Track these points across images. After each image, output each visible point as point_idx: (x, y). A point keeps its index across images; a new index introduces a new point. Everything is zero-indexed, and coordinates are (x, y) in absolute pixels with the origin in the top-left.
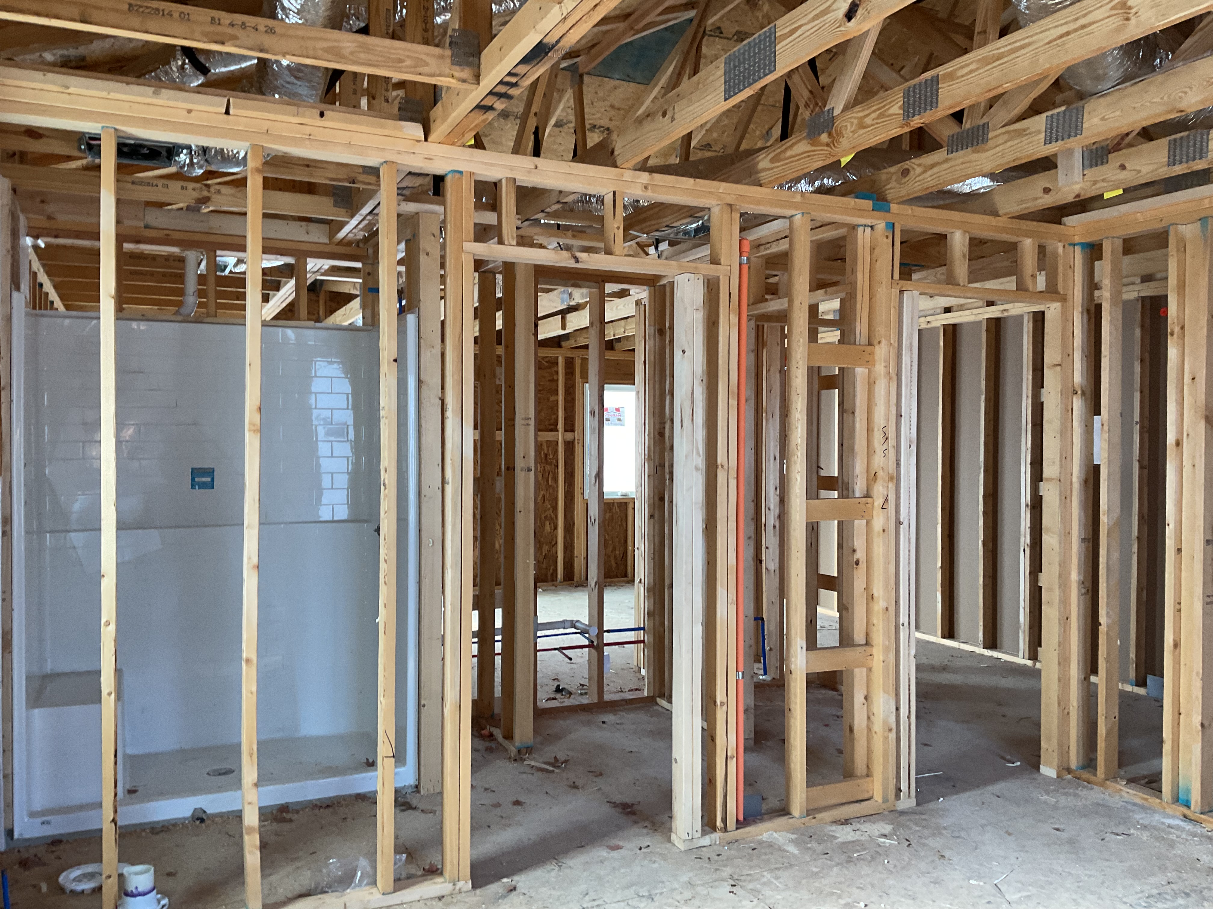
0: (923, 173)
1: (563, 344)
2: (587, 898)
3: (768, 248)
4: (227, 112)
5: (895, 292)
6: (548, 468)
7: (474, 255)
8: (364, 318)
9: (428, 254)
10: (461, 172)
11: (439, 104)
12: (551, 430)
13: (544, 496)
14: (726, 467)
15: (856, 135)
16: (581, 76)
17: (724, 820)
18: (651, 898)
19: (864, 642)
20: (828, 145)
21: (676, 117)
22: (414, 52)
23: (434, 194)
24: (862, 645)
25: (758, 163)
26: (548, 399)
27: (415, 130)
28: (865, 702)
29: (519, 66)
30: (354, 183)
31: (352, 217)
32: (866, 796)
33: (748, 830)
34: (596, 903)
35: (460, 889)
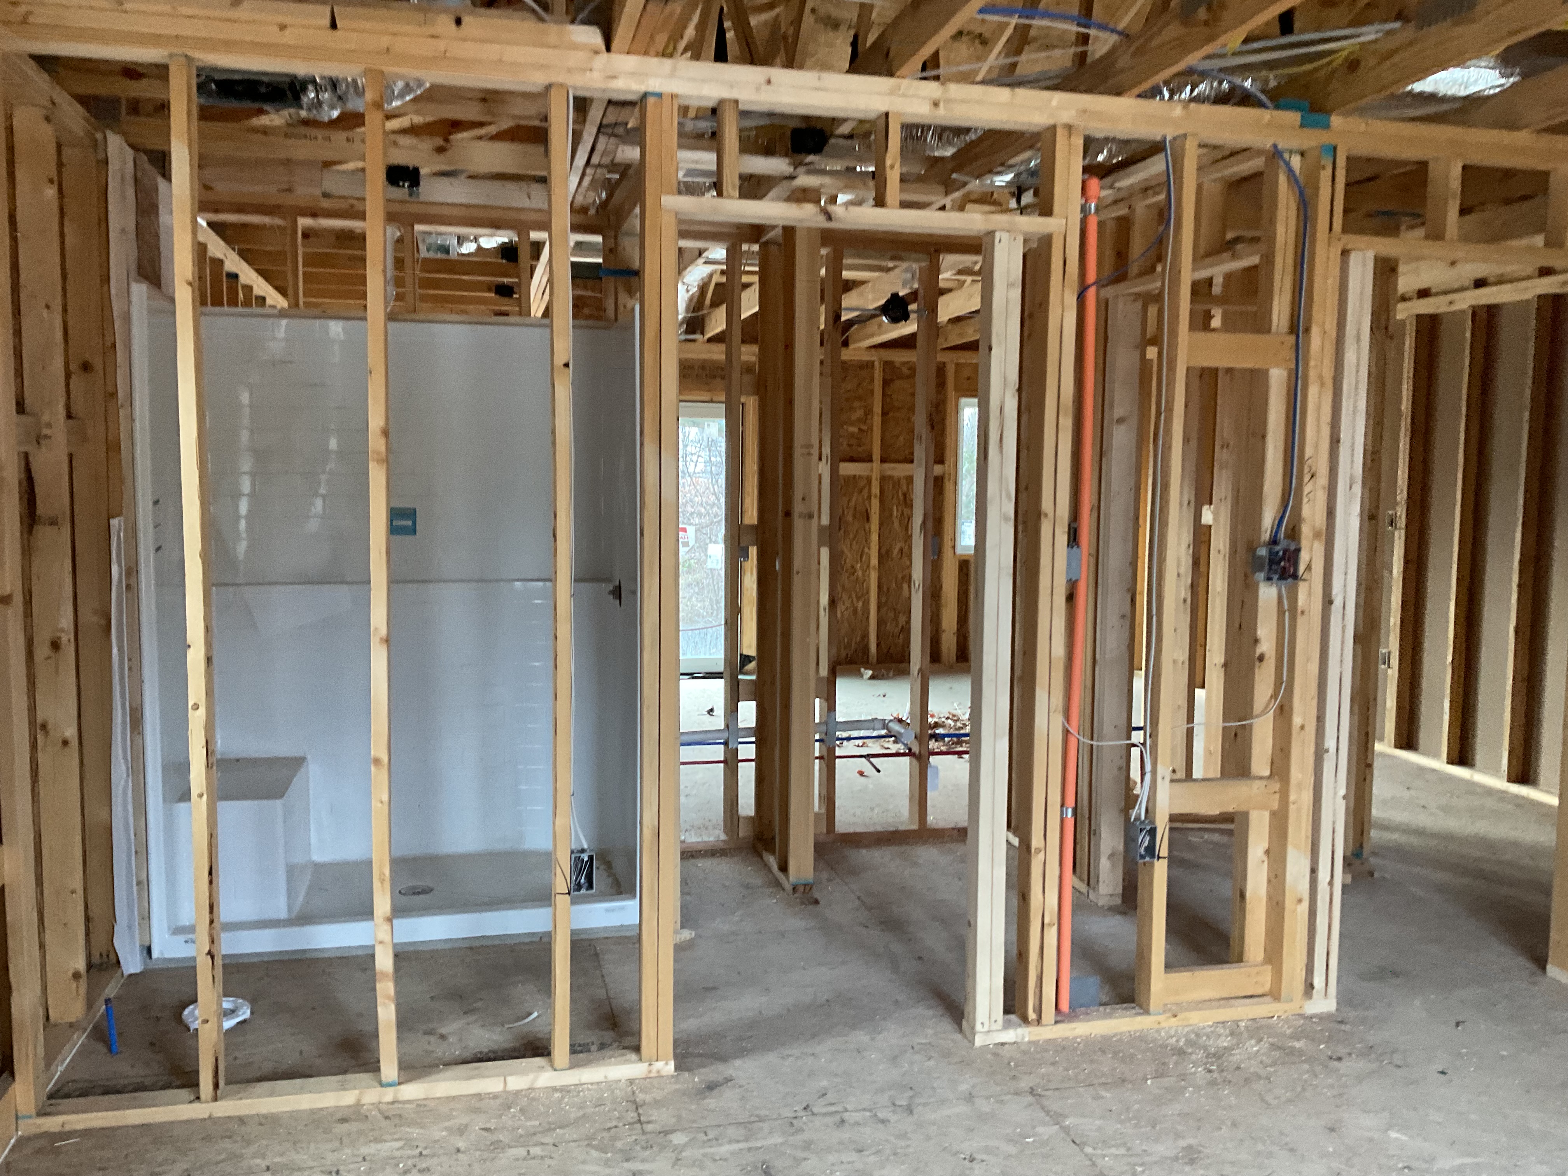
0: (1380, 63)
2: (822, 1101)
4: (334, 25)
5: (1336, 252)
7: (676, 214)
10: (659, 95)
17: (1039, 1011)
18: (910, 1110)
19: (1267, 773)
24: (1261, 778)
27: (591, 36)
28: (1265, 858)
32: (1260, 991)
33: (1072, 1025)
34: (833, 1109)
35: (658, 1072)
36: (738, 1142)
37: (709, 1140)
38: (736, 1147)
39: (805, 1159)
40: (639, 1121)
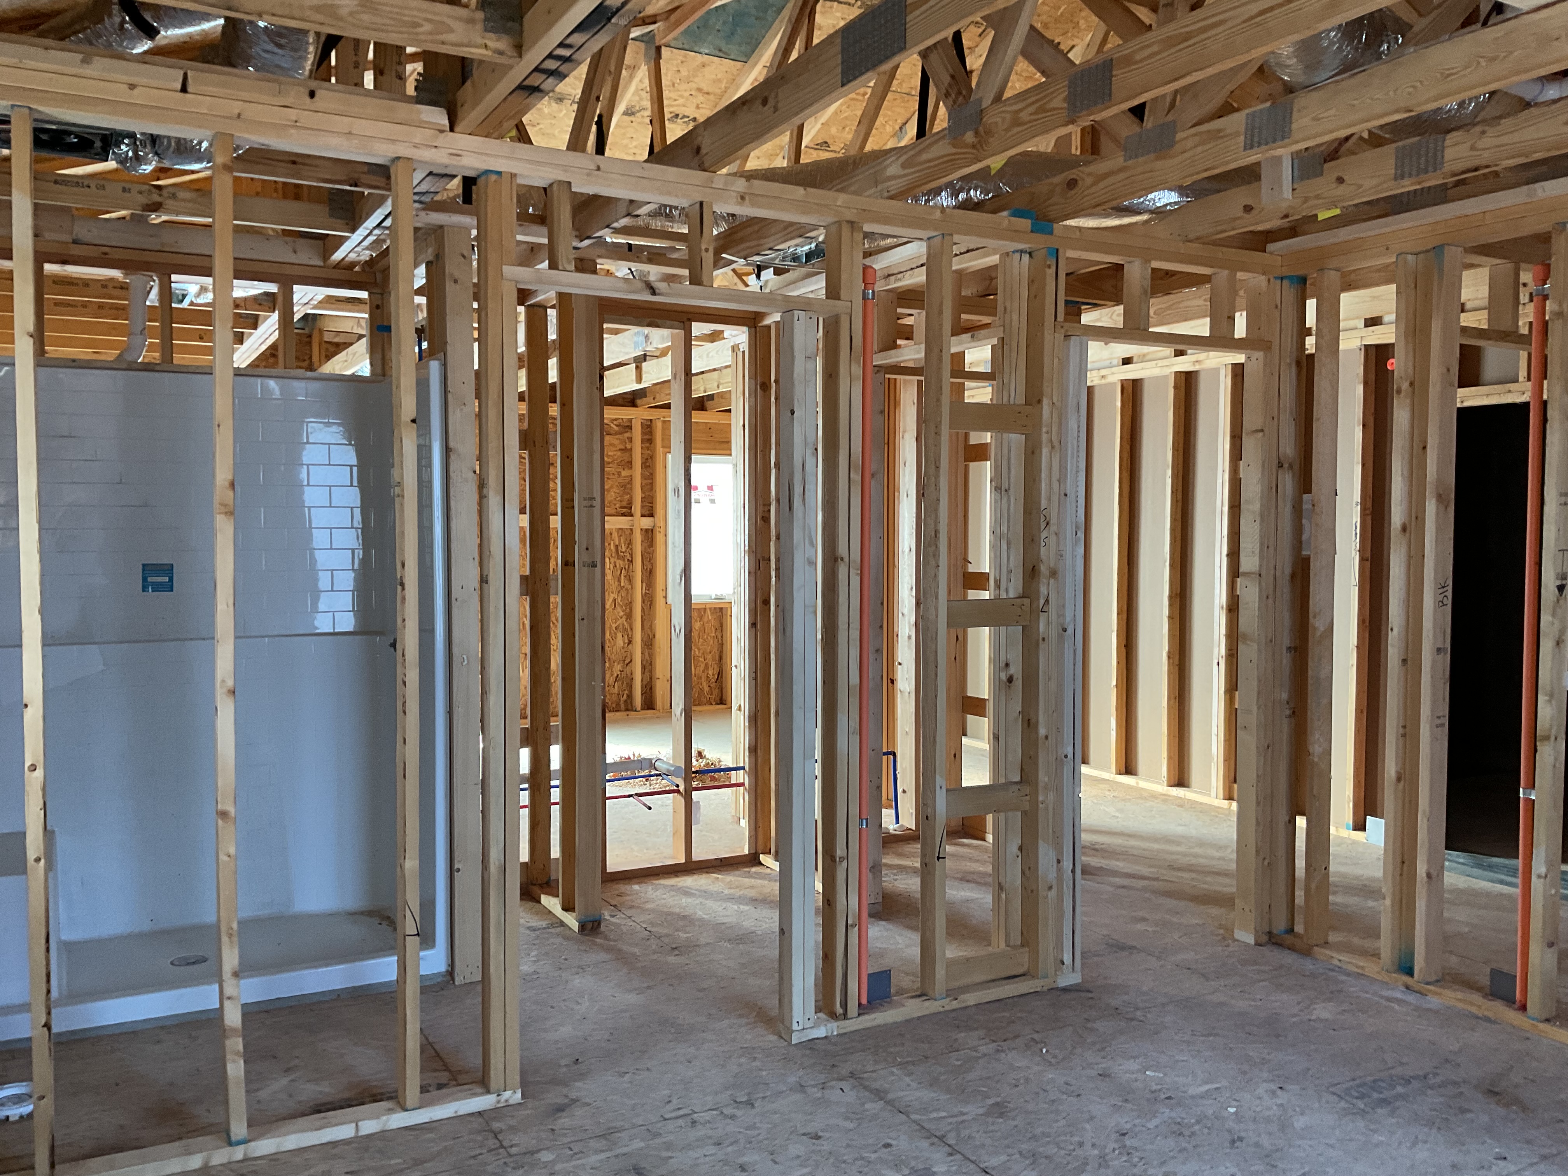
0: (1094, 184)
1: (638, 402)
2: (670, 1107)
3: (900, 280)
4: (184, 89)
5: (1059, 336)
6: (620, 563)
7: (517, 282)
8: (372, 365)
9: (456, 281)
10: (499, 173)
11: (469, 83)
12: (623, 515)
13: (615, 600)
14: (846, 560)
15: (1010, 134)
16: (658, 49)
17: (845, 1005)
18: (750, 1104)
19: (1018, 779)
20: (974, 146)
21: (780, 105)
22: (434, 13)
23: (464, 202)
24: (1016, 783)
25: (886, 168)
26: (619, 474)
27: (438, 116)
28: (1019, 853)
29: (575, 35)
30: (356, 185)
31: (353, 230)
32: (1020, 971)
33: (873, 1016)
34: (681, 1113)
35: (507, 1101)
36: (603, 1151)
37: (575, 1154)
38: (603, 1156)
39: (671, 1158)
40: (502, 1146)
